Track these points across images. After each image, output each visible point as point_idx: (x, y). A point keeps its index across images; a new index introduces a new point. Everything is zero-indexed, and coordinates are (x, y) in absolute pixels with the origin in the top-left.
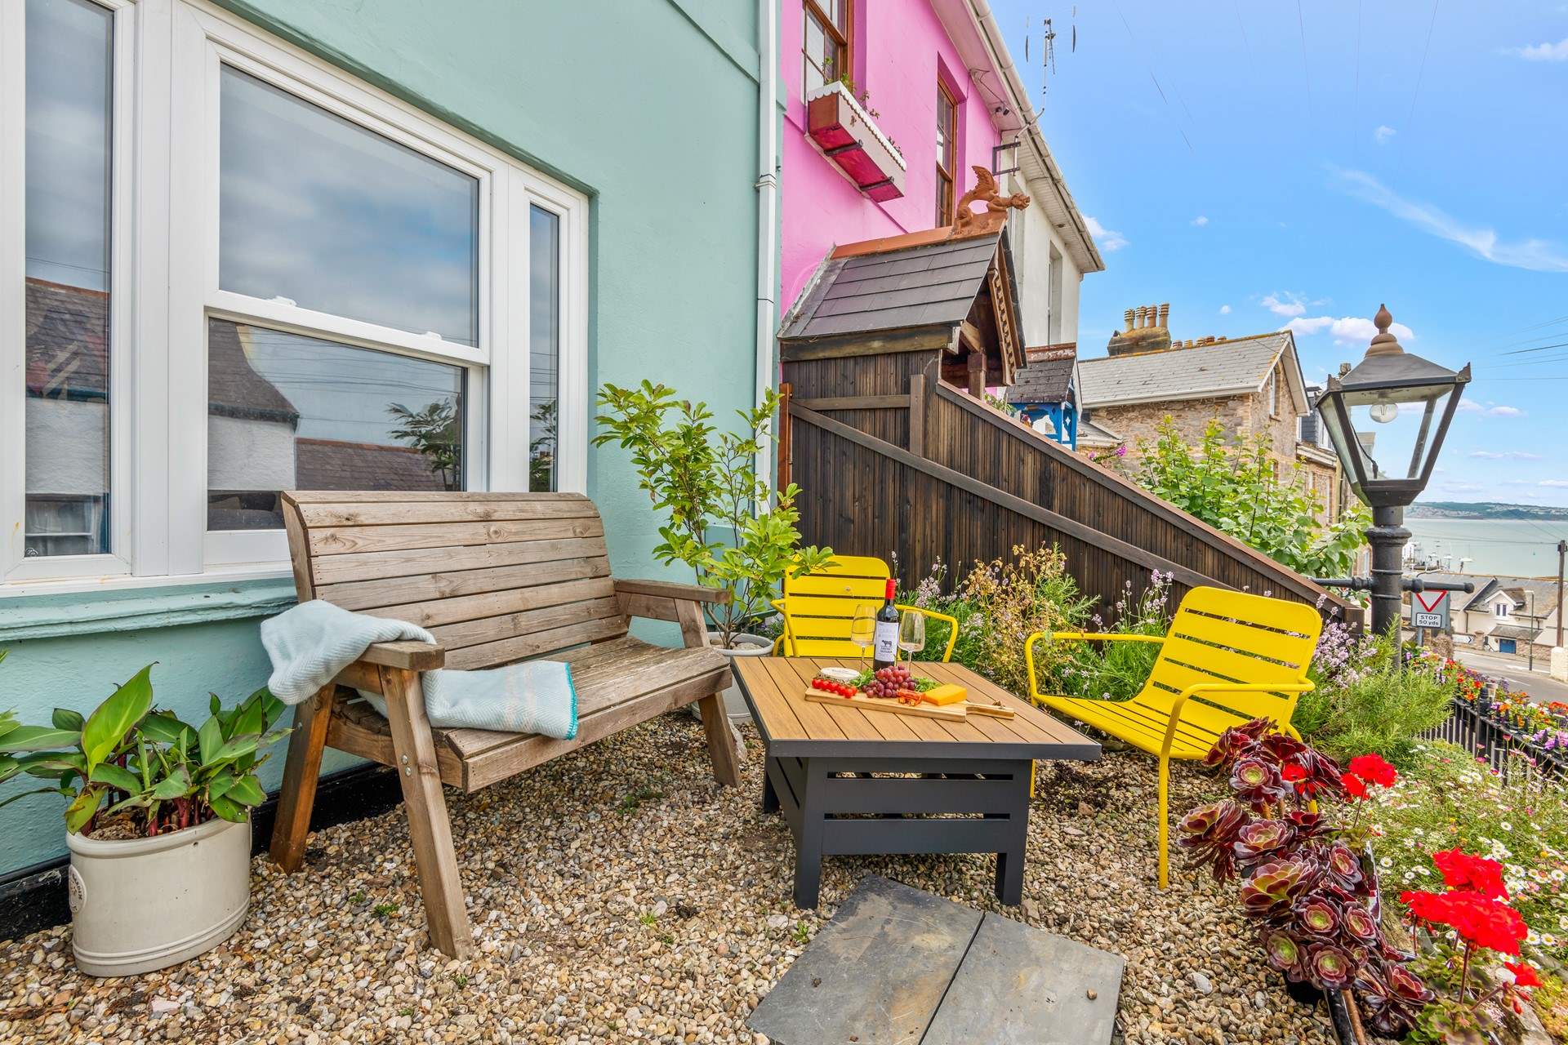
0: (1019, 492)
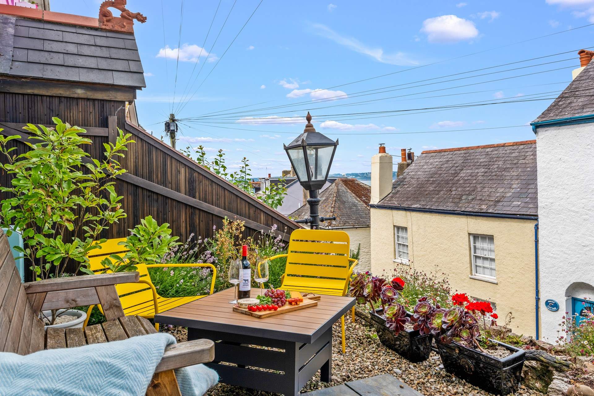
0: (178, 190)
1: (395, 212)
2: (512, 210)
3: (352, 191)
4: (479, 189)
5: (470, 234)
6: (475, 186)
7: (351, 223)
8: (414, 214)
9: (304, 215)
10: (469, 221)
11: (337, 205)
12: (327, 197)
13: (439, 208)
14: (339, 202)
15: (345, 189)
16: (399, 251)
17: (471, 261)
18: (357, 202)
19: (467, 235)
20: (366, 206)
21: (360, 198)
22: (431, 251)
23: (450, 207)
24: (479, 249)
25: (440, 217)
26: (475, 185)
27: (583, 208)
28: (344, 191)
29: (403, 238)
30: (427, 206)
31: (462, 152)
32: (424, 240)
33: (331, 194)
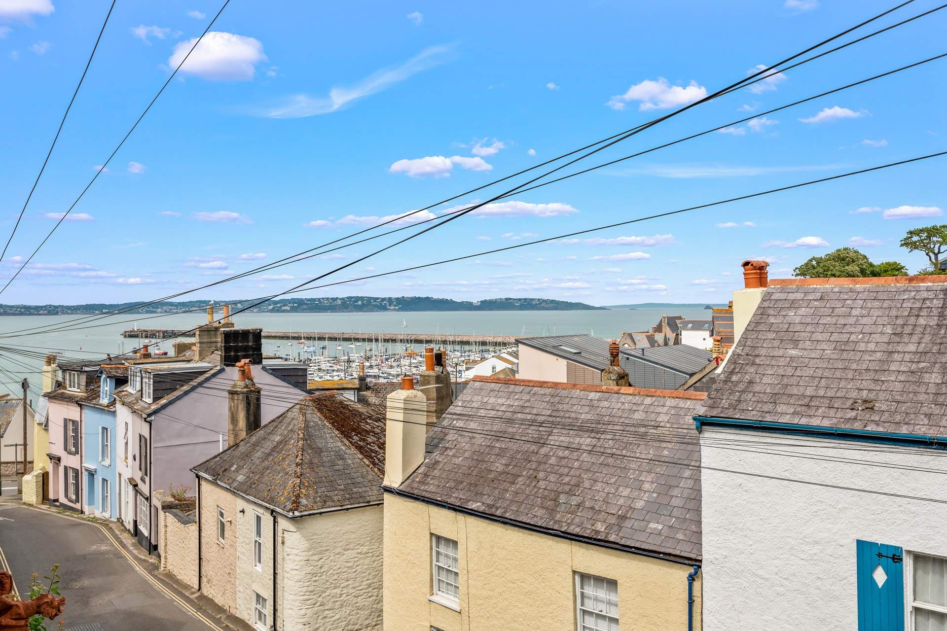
1: (434, 510)
2: (650, 540)
3: (333, 424)
4: (587, 484)
5: (574, 572)
6: (579, 476)
7: (335, 498)
8: (472, 521)
9: (237, 470)
10: (574, 550)
11: (307, 457)
12: (285, 437)
13: (520, 519)
14: (310, 451)
15: (320, 419)
16: (439, 580)
17: (576, 619)
18: (343, 448)
19: (571, 574)
20: (361, 456)
21: (348, 437)
22: (503, 591)
23: (539, 516)
24: (589, 598)
25: (521, 534)
26: (578, 473)
27: (777, 574)
28: (318, 425)
29: (447, 556)
30: (497, 509)
31: (548, 391)
32: (489, 570)
33: (291, 430)
